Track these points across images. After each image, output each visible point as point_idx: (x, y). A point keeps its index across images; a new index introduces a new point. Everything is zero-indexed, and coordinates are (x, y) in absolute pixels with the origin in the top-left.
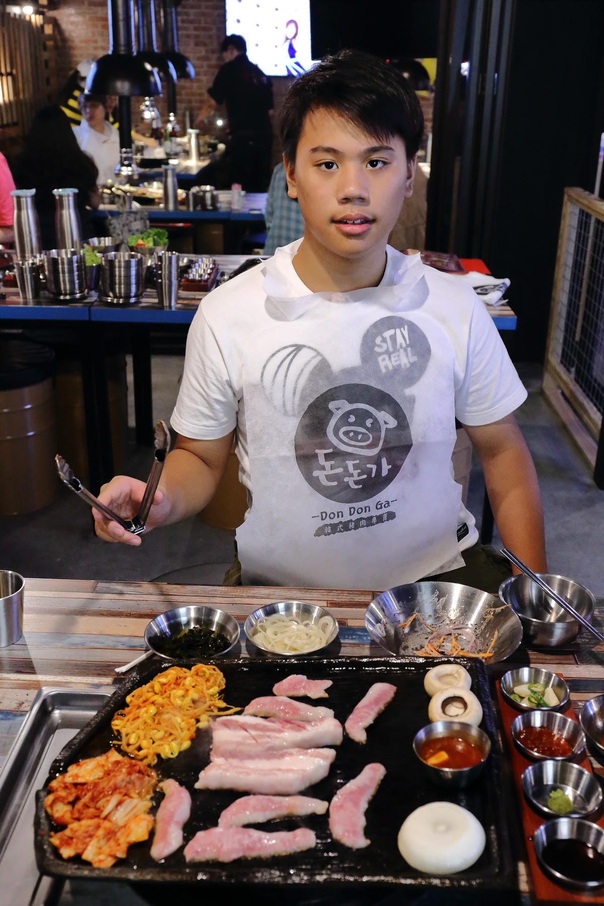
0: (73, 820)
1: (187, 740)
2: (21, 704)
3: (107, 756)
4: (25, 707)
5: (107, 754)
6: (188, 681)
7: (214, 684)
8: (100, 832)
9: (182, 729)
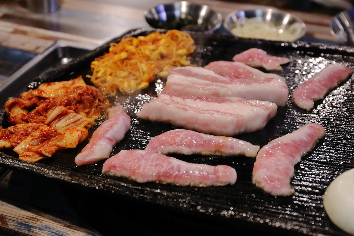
0: (21, 121)
1: (146, 81)
2: (38, 48)
3: (74, 81)
4: (40, 51)
5: (74, 79)
6: (162, 42)
7: (183, 47)
8: (37, 134)
9: (144, 73)
